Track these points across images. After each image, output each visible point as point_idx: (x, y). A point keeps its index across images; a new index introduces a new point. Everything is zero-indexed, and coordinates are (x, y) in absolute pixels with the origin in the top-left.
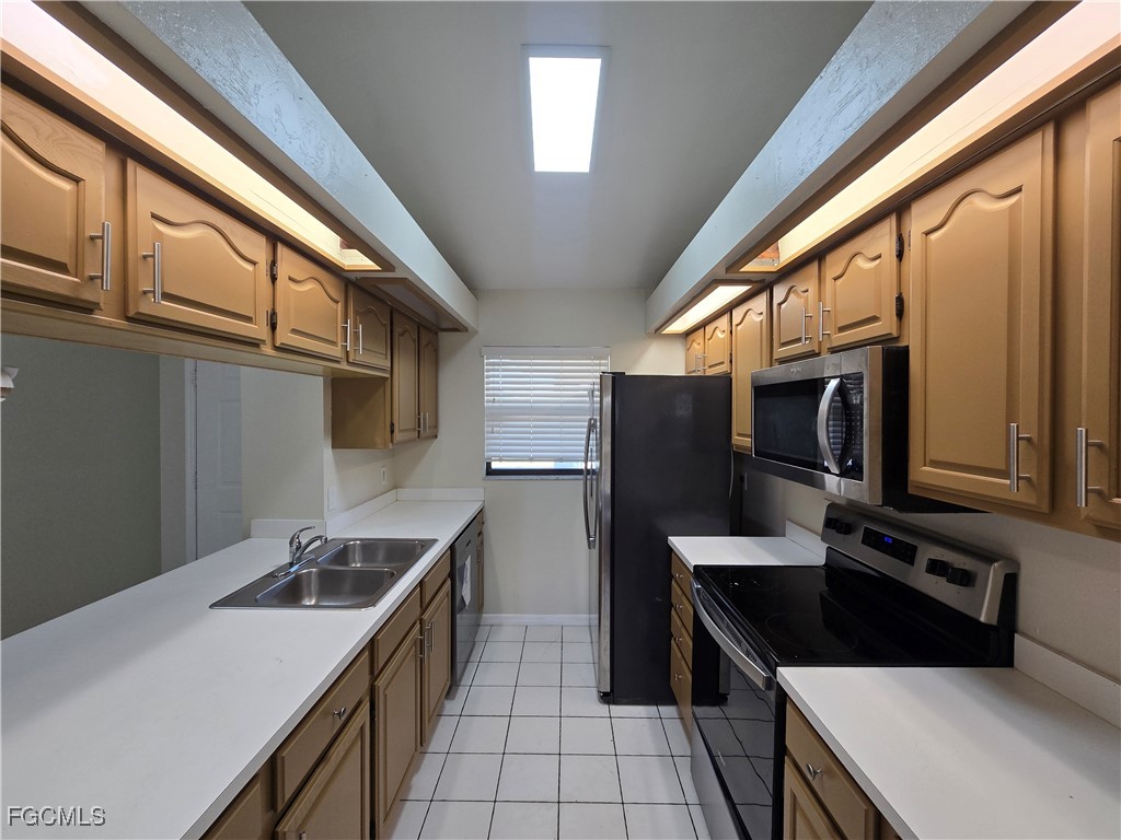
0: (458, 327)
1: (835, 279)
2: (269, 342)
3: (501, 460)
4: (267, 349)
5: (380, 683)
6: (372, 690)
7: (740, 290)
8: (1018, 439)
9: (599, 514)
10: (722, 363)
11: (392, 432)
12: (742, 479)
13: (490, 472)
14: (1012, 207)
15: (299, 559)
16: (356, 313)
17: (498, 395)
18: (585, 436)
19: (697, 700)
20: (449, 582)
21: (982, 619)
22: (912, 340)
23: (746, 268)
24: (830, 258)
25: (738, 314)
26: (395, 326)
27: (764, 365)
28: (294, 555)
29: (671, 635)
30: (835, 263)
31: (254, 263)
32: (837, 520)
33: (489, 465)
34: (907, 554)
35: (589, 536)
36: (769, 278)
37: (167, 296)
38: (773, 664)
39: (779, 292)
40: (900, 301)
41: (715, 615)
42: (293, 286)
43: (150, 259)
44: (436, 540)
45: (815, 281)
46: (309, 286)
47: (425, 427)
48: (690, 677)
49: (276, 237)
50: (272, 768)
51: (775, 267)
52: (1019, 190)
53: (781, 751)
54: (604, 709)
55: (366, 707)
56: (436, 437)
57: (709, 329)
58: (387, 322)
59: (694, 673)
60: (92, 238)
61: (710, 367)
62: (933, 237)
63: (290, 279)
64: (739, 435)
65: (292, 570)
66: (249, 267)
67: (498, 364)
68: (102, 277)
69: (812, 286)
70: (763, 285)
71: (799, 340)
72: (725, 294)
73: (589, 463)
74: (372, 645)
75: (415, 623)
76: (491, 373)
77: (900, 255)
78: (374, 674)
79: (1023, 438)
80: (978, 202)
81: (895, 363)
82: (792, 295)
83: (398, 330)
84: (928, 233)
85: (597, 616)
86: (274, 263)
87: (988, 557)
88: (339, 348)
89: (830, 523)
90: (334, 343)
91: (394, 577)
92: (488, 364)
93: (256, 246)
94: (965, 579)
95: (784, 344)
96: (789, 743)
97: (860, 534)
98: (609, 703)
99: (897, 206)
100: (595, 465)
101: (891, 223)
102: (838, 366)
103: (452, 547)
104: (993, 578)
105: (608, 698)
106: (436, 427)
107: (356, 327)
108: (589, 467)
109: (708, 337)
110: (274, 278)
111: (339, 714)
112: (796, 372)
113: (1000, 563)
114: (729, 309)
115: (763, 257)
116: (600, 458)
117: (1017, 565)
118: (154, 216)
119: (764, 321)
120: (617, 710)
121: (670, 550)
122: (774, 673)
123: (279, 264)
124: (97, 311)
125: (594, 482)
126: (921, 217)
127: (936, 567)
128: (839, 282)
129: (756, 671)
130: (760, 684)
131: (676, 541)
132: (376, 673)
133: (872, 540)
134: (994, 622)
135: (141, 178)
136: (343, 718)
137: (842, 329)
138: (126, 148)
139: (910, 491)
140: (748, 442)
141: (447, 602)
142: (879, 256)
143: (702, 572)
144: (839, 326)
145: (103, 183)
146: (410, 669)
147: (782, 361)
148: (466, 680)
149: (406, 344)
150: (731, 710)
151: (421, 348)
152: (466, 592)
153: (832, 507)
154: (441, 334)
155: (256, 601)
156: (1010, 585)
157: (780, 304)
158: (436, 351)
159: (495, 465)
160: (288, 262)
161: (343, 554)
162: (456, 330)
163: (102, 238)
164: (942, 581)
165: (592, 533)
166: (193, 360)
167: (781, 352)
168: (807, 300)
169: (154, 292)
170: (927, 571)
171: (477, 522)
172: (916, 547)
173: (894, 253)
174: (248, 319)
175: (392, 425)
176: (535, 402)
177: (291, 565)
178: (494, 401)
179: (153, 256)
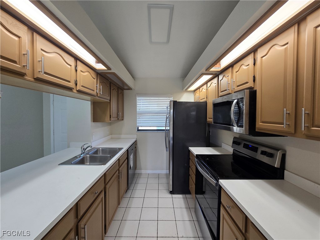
0: (130, 89)
1: (236, 72)
2: (75, 89)
3: (141, 127)
4: (75, 91)
5: (108, 186)
6: (105, 188)
7: (210, 76)
8: (286, 113)
9: (169, 142)
10: (204, 98)
11: (110, 117)
12: (210, 132)
13: (138, 130)
14: (286, 49)
15: (84, 153)
16: (100, 82)
17: (141, 108)
18: (165, 120)
19: (197, 193)
20: (127, 160)
21: (276, 166)
22: (257, 88)
23: (211, 70)
24: (235, 66)
25: (209, 84)
26: (111, 87)
27: (216, 97)
28: (83, 151)
29: (189, 175)
30: (236, 67)
31: (71, 66)
32: (236, 142)
33: (138, 128)
34: (255, 150)
35: (166, 148)
36: (218, 73)
37: (45, 73)
38: (218, 179)
39: (221, 77)
40: (254, 77)
41: (201, 167)
42: (82, 73)
43: (41, 62)
44: (123, 148)
45: (230, 73)
46: (86, 74)
47: (120, 117)
48: (195, 176)
49: (77, 58)
50: (77, 206)
51: (219, 69)
52: (287, 43)
53: (220, 203)
54: (170, 196)
55: (103, 193)
56: (123, 120)
57: (201, 89)
58: (109, 86)
59: (196, 185)
60: (24, 54)
61: (201, 100)
62: (264, 58)
63: (81, 71)
64: (209, 118)
65: (82, 156)
66: (69, 67)
67: (141, 99)
68: (27, 66)
69: (230, 75)
70: (216, 75)
71: (226, 90)
72: (206, 78)
73: (167, 128)
74: (105, 175)
75: (117, 171)
76: (139, 102)
77: (254, 64)
78: (106, 184)
79: (287, 113)
80: (276, 47)
81: (253, 94)
82: (224, 78)
83: (112, 88)
84: (262, 57)
85: (169, 171)
86: (76, 66)
87: (277, 150)
88: (95, 92)
89: (234, 142)
90: (94, 91)
91: (111, 157)
92: (138, 99)
93: (71, 61)
94: (271, 155)
95: (222, 92)
96: (222, 200)
97: (242, 145)
98: (172, 194)
99: (254, 50)
100: (168, 128)
101: (252, 55)
102: (237, 96)
103: (127, 150)
104: (279, 155)
105: (172, 193)
106: (123, 117)
107: (100, 86)
108: (166, 129)
109: (200, 91)
110: (76, 71)
111: (96, 193)
112: (225, 99)
113: (281, 151)
114: (206, 83)
115: (216, 67)
116: (170, 126)
117: (285, 151)
118: (42, 50)
119: (216, 86)
120: (174, 196)
121: (189, 151)
122: (218, 181)
123: (78, 66)
124: (25, 76)
125: (168, 133)
126: (261, 53)
127: (263, 153)
128: (237, 73)
129: (213, 181)
130: (214, 185)
131: (191, 148)
132: (106, 183)
133: (246, 146)
134: (279, 167)
135: (38, 38)
136: (97, 194)
137: (238, 86)
138: (33, 29)
139: (256, 131)
140: (212, 120)
141: (126, 166)
142: (249, 65)
143: (198, 156)
144: (237, 85)
145: (27, 38)
146: (116, 183)
147: (221, 96)
148: (131, 188)
149: (114, 93)
150: (206, 196)
151: (119, 94)
152: (131, 164)
153: (235, 138)
154: (124, 91)
155: (72, 163)
156: (284, 157)
157: (221, 80)
158: (123, 95)
159: (140, 128)
160: (80, 66)
161: (96, 152)
162: (129, 89)
163: (26, 54)
164: (265, 157)
165: (167, 147)
166: (52, 94)
167: (221, 94)
168: (228, 79)
169: (42, 71)
170: (261, 154)
171: (135, 143)
172: (258, 148)
173: (253, 64)
174: (69, 82)
175: (110, 115)
176: (151, 110)
177: (82, 154)
178: (139, 110)
179: (41, 61)
